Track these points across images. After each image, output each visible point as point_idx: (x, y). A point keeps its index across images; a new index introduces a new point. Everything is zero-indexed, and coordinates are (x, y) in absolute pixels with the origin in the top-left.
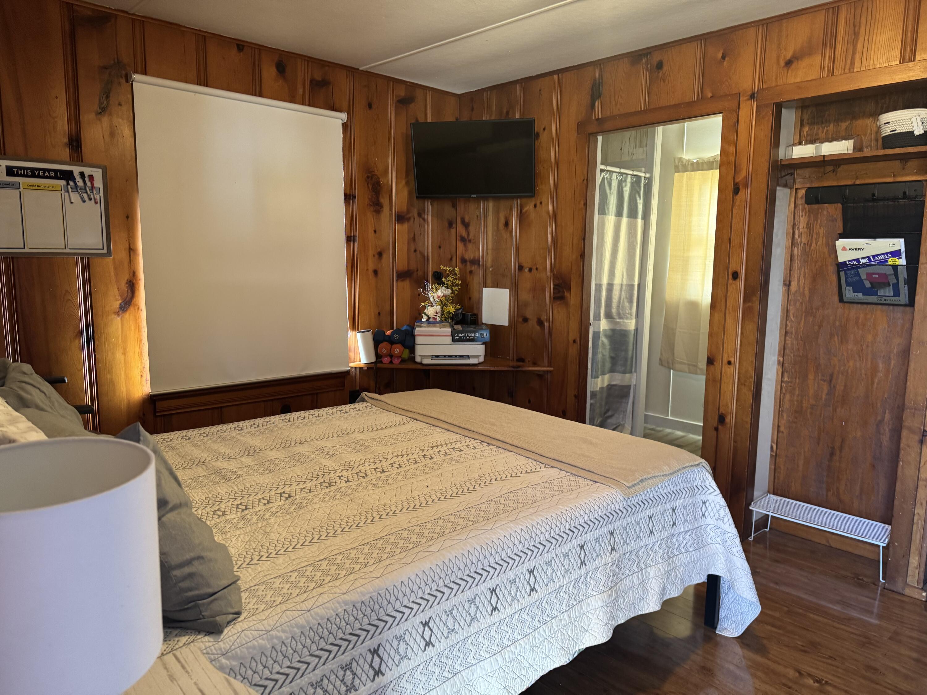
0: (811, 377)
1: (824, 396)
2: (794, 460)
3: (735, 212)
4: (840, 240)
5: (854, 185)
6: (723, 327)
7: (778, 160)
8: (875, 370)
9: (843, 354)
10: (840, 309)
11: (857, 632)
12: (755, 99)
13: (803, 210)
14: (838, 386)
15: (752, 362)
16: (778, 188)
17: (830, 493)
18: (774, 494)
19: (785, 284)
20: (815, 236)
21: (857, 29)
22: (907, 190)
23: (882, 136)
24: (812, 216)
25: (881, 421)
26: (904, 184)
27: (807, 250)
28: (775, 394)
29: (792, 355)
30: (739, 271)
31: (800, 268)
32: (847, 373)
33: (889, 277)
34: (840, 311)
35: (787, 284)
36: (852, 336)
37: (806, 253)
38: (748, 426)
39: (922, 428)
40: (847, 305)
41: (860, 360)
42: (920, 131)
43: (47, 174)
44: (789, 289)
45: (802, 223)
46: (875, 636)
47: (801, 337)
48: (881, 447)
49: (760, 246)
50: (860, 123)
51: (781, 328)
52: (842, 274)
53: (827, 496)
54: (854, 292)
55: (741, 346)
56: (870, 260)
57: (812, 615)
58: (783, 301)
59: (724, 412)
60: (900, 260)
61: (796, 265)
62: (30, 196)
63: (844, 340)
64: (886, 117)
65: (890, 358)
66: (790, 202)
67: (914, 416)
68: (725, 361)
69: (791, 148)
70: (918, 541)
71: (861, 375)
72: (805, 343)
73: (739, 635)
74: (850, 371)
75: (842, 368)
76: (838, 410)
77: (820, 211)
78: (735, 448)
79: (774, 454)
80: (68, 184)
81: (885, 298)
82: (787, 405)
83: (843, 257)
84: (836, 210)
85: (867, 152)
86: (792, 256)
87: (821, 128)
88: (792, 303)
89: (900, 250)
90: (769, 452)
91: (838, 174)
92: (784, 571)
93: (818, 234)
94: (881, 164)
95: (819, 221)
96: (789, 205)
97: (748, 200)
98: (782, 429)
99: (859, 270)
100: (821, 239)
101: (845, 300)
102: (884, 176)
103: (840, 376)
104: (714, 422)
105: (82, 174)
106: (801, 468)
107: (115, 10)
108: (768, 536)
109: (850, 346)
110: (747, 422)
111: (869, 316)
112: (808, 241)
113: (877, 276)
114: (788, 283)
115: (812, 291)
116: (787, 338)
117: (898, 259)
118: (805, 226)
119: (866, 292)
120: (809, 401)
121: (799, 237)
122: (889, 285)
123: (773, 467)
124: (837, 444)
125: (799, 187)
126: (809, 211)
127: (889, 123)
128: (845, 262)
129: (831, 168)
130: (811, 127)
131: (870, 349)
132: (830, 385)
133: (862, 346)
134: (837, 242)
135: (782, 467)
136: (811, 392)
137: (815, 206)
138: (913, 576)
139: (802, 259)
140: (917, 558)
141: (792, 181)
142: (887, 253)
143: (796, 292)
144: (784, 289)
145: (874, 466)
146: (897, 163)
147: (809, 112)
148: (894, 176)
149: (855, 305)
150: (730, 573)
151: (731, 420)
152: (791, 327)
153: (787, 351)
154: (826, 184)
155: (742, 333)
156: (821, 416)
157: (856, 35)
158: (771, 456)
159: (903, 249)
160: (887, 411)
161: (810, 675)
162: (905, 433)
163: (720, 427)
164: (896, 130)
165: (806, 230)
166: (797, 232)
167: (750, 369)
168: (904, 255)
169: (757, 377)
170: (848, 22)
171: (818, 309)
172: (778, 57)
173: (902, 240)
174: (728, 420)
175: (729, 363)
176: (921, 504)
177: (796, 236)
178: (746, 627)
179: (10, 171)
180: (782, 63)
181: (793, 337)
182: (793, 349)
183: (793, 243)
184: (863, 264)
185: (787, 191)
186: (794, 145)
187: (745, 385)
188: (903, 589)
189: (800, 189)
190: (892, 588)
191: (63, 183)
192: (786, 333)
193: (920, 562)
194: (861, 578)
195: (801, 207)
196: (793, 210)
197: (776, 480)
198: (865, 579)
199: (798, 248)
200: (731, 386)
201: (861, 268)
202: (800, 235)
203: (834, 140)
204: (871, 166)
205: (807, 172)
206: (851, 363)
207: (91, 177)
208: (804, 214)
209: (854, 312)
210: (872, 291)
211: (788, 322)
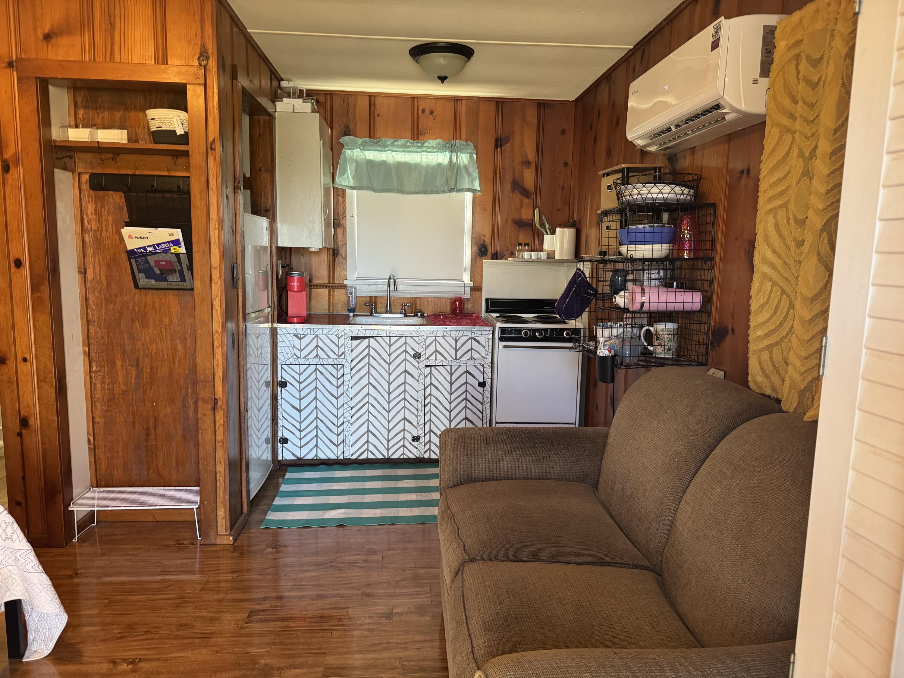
0: (119, 363)
1: (133, 381)
2: (114, 448)
3: (7, 192)
4: (125, 228)
5: (134, 175)
6: (11, 322)
7: (51, 141)
8: (175, 349)
9: (145, 339)
10: (138, 296)
11: (173, 596)
12: (14, 69)
13: (89, 197)
14: (145, 369)
15: (50, 356)
16: (56, 170)
17: (151, 471)
18: (97, 487)
19: (80, 272)
20: (104, 223)
21: (112, 19)
22: (181, 185)
23: (152, 130)
24: (99, 202)
25: (186, 395)
26: (178, 178)
27: (99, 236)
28: (85, 386)
29: (97, 344)
30: (22, 260)
31: (94, 255)
32: (152, 356)
33: (174, 264)
34: (137, 297)
35: (83, 272)
36: (151, 320)
37: (98, 240)
38: (55, 424)
39: (213, 397)
40: (143, 291)
41: (161, 341)
42: (181, 131)
44: (85, 277)
45: (90, 209)
46: (189, 593)
47: (104, 325)
48: (188, 419)
49: (42, 231)
50: (133, 115)
51: (82, 317)
52: (133, 261)
53: (148, 475)
54: (146, 279)
55: (35, 340)
56: (155, 248)
57: (132, 598)
58: (80, 289)
59: (26, 414)
60: (181, 248)
61: (89, 251)
63: (144, 324)
64: (151, 113)
65: (185, 338)
66: (74, 186)
67: (205, 388)
68: (20, 358)
69: (66, 129)
70: (222, 495)
71: (164, 356)
72: (108, 330)
73: (49, 652)
74: (153, 353)
75: (146, 352)
76: (148, 392)
77: (106, 198)
78: (44, 451)
79: (92, 447)
81: (175, 283)
82: (99, 394)
83: (131, 245)
84: (121, 198)
85: (142, 145)
86: (84, 242)
87: (96, 114)
88: (90, 291)
89: (179, 240)
90: (86, 446)
91: (118, 163)
92: (108, 562)
93: (107, 221)
94: (156, 158)
95: (106, 207)
96: (74, 189)
97: (22, 179)
98: (97, 419)
99: (148, 258)
100: (110, 226)
101: (140, 286)
102: (160, 170)
103: (146, 359)
104: (17, 427)
106: (121, 454)
108: (96, 530)
109: (151, 330)
110: (53, 421)
111: (163, 301)
112: (98, 228)
113: (164, 263)
114: (83, 270)
115: (109, 278)
116: (90, 327)
117: (179, 247)
118: (93, 212)
119: (158, 278)
120: (119, 387)
121: (88, 223)
122: (176, 272)
123: (93, 460)
124: (151, 425)
125: (82, 171)
126: (95, 197)
127: (154, 119)
128: (133, 250)
129: (111, 156)
130: (86, 111)
131: (168, 330)
132: (138, 369)
133: (161, 329)
134: (122, 230)
135: (102, 458)
136: (121, 379)
137: (101, 193)
138: (222, 526)
139: (95, 246)
140: (223, 510)
141: (73, 164)
142: (168, 242)
143: (93, 279)
144: (80, 276)
145: (185, 437)
146: (169, 159)
147: (82, 94)
148: (168, 170)
149: (150, 291)
150: (28, 592)
151: (35, 421)
152: (93, 315)
153: (92, 341)
154: (108, 171)
155: (35, 326)
156: (133, 401)
157: (112, 25)
158: (90, 448)
159: (181, 239)
160: (189, 386)
161: (124, 660)
162: (200, 403)
163: (24, 431)
164: (161, 127)
165: (94, 216)
166: (85, 217)
167: (49, 364)
168: (183, 244)
169: (59, 371)
170: (103, 11)
171: (116, 296)
172: (35, 29)
173: (179, 230)
174: (31, 422)
175: (25, 360)
176: (220, 462)
177: (86, 222)
178: (55, 641)
180: (40, 36)
181: (96, 325)
182: (97, 338)
183: (83, 230)
184: (150, 252)
185: (69, 174)
186: (70, 126)
187: (45, 381)
188: (215, 540)
189: (83, 173)
190: (207, 543)
192: (88, 322)
193: (225, 513)
194: (182, 542)
195: (86, 192)
196: (78, 195)
197: (98, 472)
198: (185, 542)
199: (89, 235)
200: (30, 385)
201: (149, 255)
202: (89, 222)
203: (110, 127)
204: (148, 158)
205: (88, 156)
206: (154, 346)
208: (90, 200)
209: (149, 297)
210: (161, 277)
211: (89, 310)
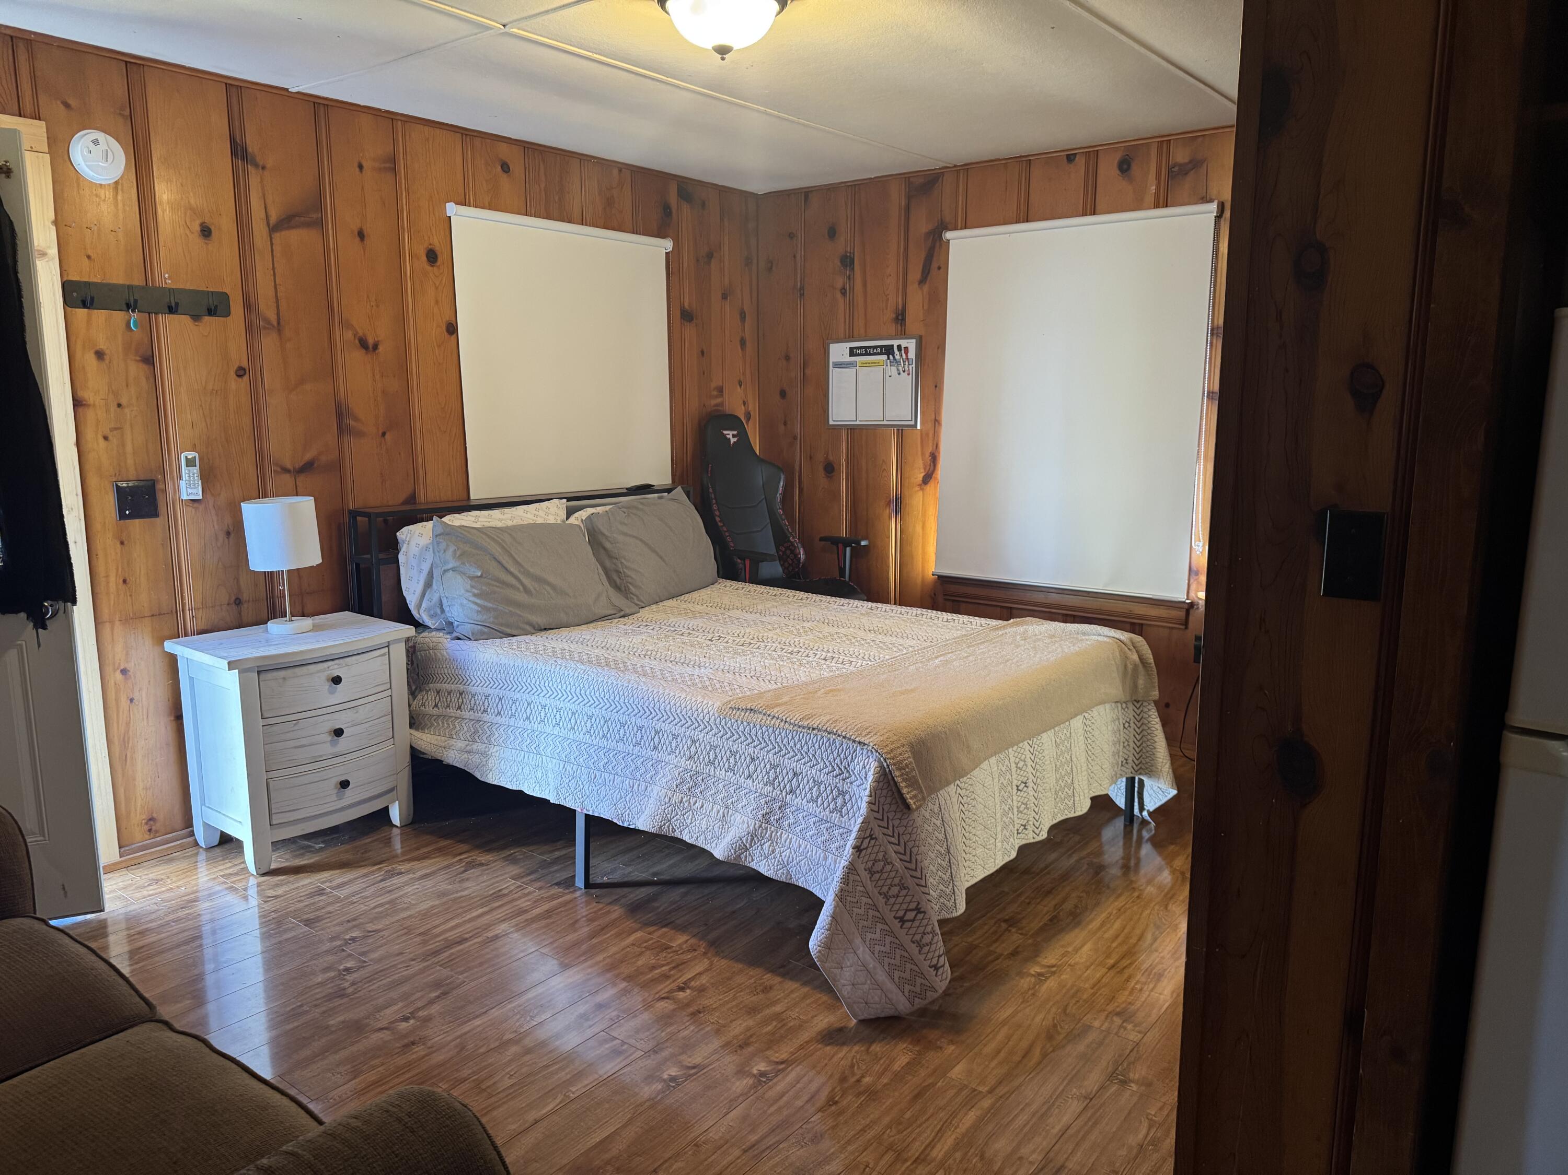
43: (875, 351)
62: (863, 371)
80: (889, 358)
105: (899, 347)
107: (940, 169)
179: (852, 352)
191: (885, 357)
207: (906, 348)
